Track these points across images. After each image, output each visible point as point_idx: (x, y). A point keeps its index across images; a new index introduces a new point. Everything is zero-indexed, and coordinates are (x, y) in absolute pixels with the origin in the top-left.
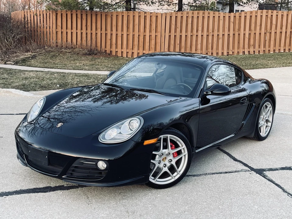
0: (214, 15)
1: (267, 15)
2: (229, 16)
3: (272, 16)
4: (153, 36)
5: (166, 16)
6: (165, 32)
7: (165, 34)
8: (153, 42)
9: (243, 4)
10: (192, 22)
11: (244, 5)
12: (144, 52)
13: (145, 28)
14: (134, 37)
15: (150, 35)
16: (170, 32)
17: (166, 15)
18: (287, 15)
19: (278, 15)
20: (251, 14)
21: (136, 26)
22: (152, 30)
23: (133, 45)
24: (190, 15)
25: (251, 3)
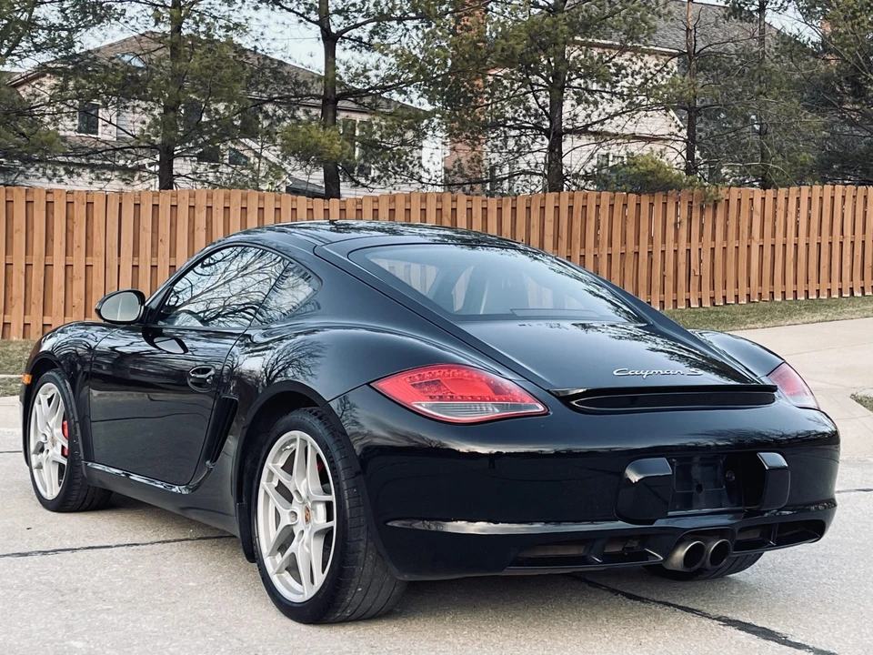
0: (278, 203)
1: (439, 207)
2: (326, 207)
3: (454, 210)
4: (79, 269)
5: (120, 204)
6: (119, 256)
7: (119, 260)
8: (78, 287)
9: (369, 182)
10: (209, 224)
11: (371, 186)
12: (47, 320)
13: (50, 241)
14: (9, 271)
15: (66, 266)
16: (136, 253)
17: (121, 198)
18: (500, 209)
19: (471, 209)
20: (393, 204)
21: (16, 236)
22: (75, 246)
23: (8, 298)
24: (202, 202)
25: (393, 180)
